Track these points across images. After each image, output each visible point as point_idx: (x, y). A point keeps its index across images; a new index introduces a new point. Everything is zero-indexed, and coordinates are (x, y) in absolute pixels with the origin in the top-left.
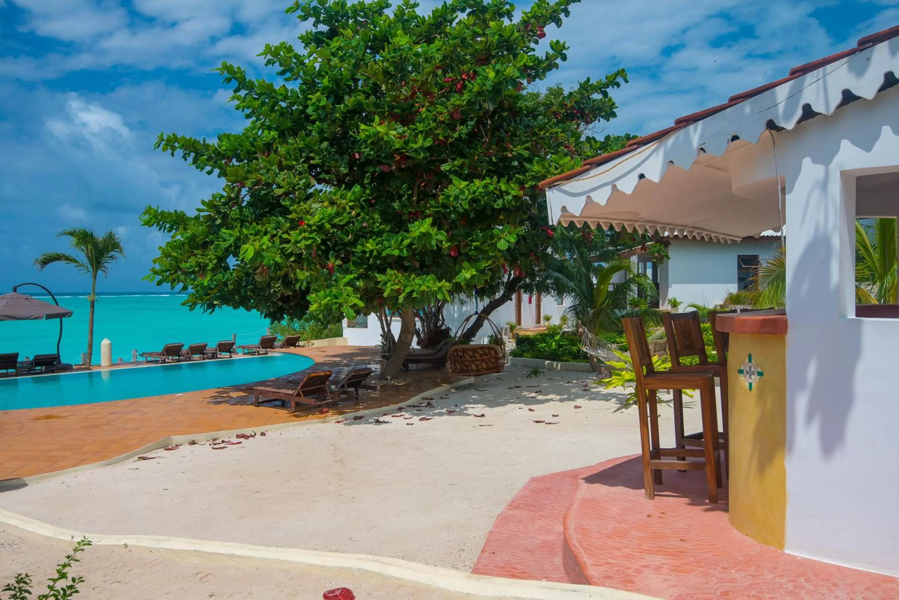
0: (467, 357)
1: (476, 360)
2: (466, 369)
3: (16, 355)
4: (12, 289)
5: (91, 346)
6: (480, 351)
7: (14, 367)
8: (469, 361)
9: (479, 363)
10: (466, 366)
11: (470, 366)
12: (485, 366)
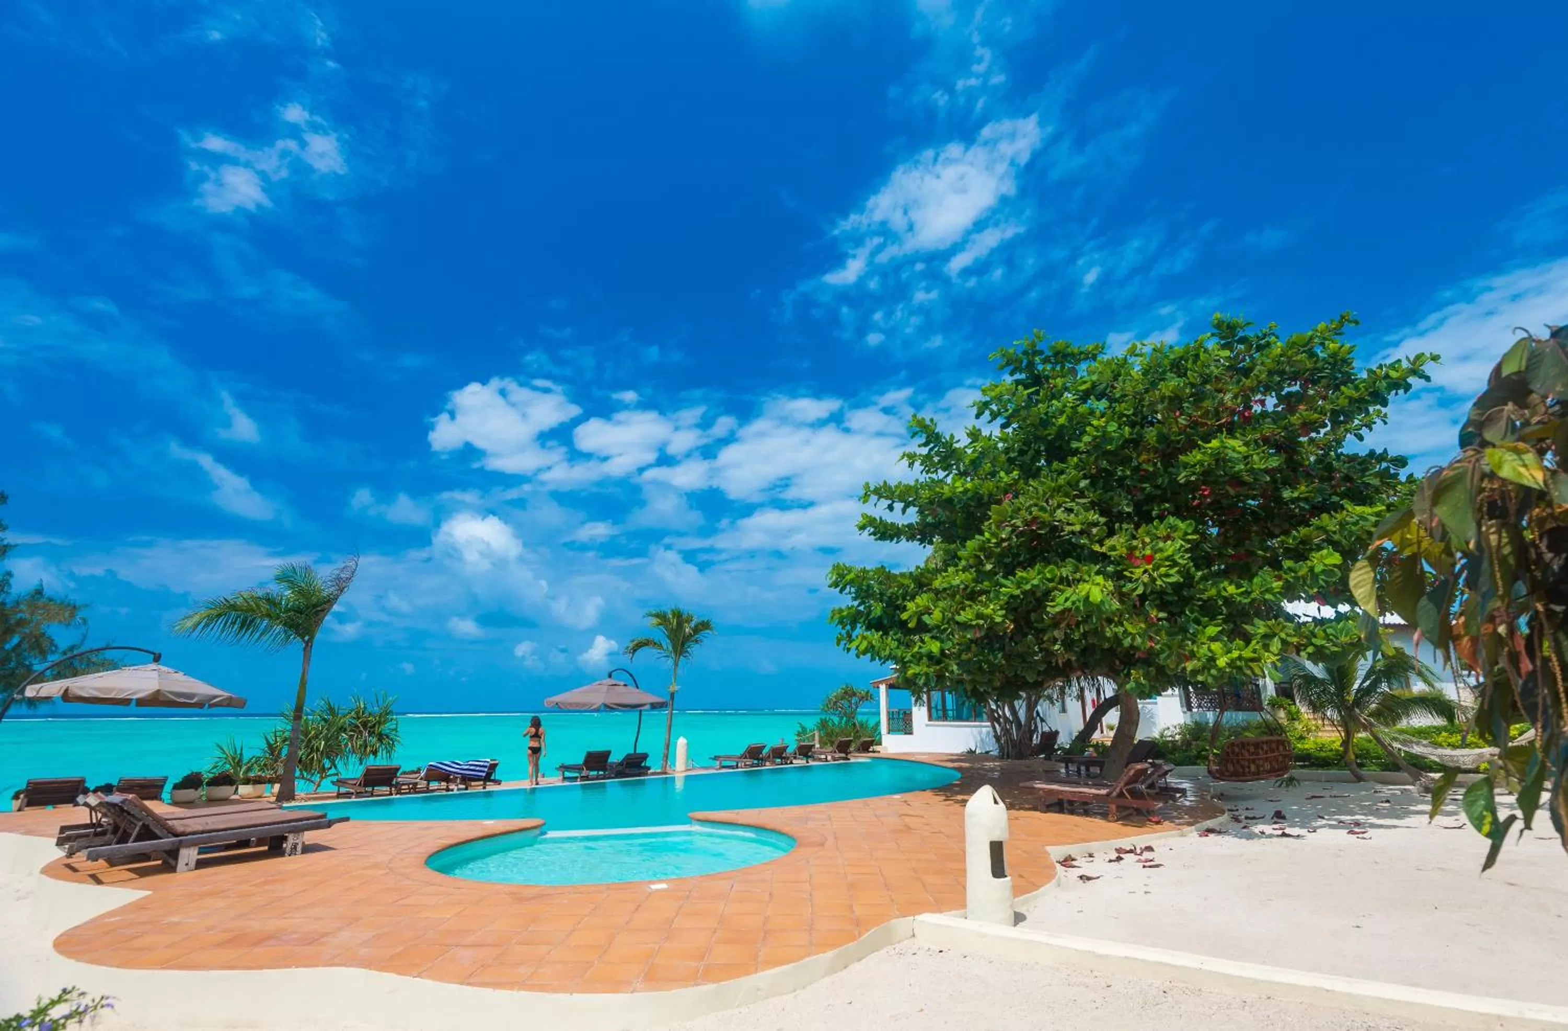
0: (1246, 754)
1: (1259, 759)
2: (1241, 770)
3: (607, 754)
4: (607, 676)
5: (668, 746)
6: (1265, 747)
7: (604, 769)
8: (1248, 760)
9: (1261, 762)
10: (1243, 767)
11: (1249, 767)
12: (1267, 766)
